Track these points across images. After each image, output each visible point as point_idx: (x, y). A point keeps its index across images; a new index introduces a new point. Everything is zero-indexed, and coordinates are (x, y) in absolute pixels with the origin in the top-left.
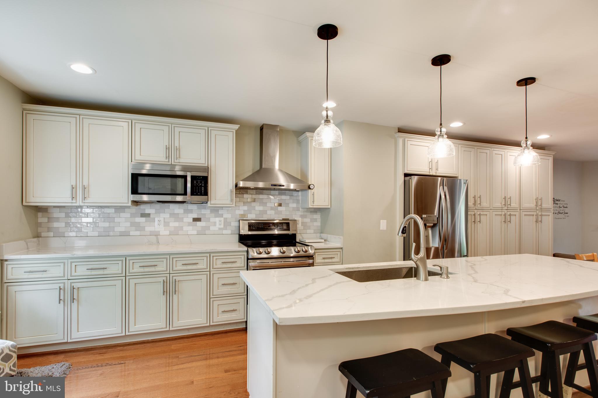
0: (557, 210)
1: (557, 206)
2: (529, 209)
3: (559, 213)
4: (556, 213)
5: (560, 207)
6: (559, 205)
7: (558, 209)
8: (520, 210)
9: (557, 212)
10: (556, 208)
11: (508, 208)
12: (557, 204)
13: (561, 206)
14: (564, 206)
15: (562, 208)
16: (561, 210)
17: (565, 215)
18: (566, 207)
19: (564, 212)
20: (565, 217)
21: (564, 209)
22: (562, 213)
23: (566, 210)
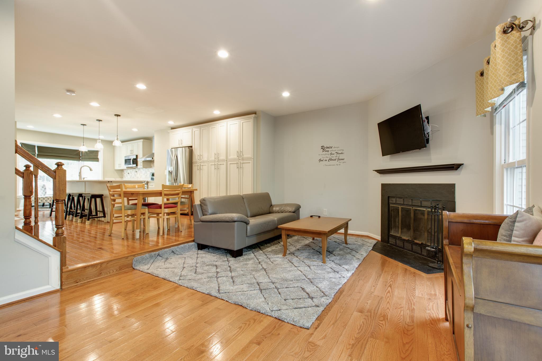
0: (327, 157)
1: (328, 153)
2: (234, 160)
3: (331, 160)
4: (326, 160)
5: (331, 154)
6: (329, 152)
7: (329, 156)
8: (227, 161)
9: (328, 159)
10: (327, 156)
11: (218, 160)
12: (328, 151)
13: (333, 152)
14: (338, 153)
15: (335, 155)
16: (334, 157)
17: (340, 161)
18: (340, 154)
19: (337, 158)
20: (340, 163)
21: (338, 155)
22: (335, 160)
23: (341, 157)
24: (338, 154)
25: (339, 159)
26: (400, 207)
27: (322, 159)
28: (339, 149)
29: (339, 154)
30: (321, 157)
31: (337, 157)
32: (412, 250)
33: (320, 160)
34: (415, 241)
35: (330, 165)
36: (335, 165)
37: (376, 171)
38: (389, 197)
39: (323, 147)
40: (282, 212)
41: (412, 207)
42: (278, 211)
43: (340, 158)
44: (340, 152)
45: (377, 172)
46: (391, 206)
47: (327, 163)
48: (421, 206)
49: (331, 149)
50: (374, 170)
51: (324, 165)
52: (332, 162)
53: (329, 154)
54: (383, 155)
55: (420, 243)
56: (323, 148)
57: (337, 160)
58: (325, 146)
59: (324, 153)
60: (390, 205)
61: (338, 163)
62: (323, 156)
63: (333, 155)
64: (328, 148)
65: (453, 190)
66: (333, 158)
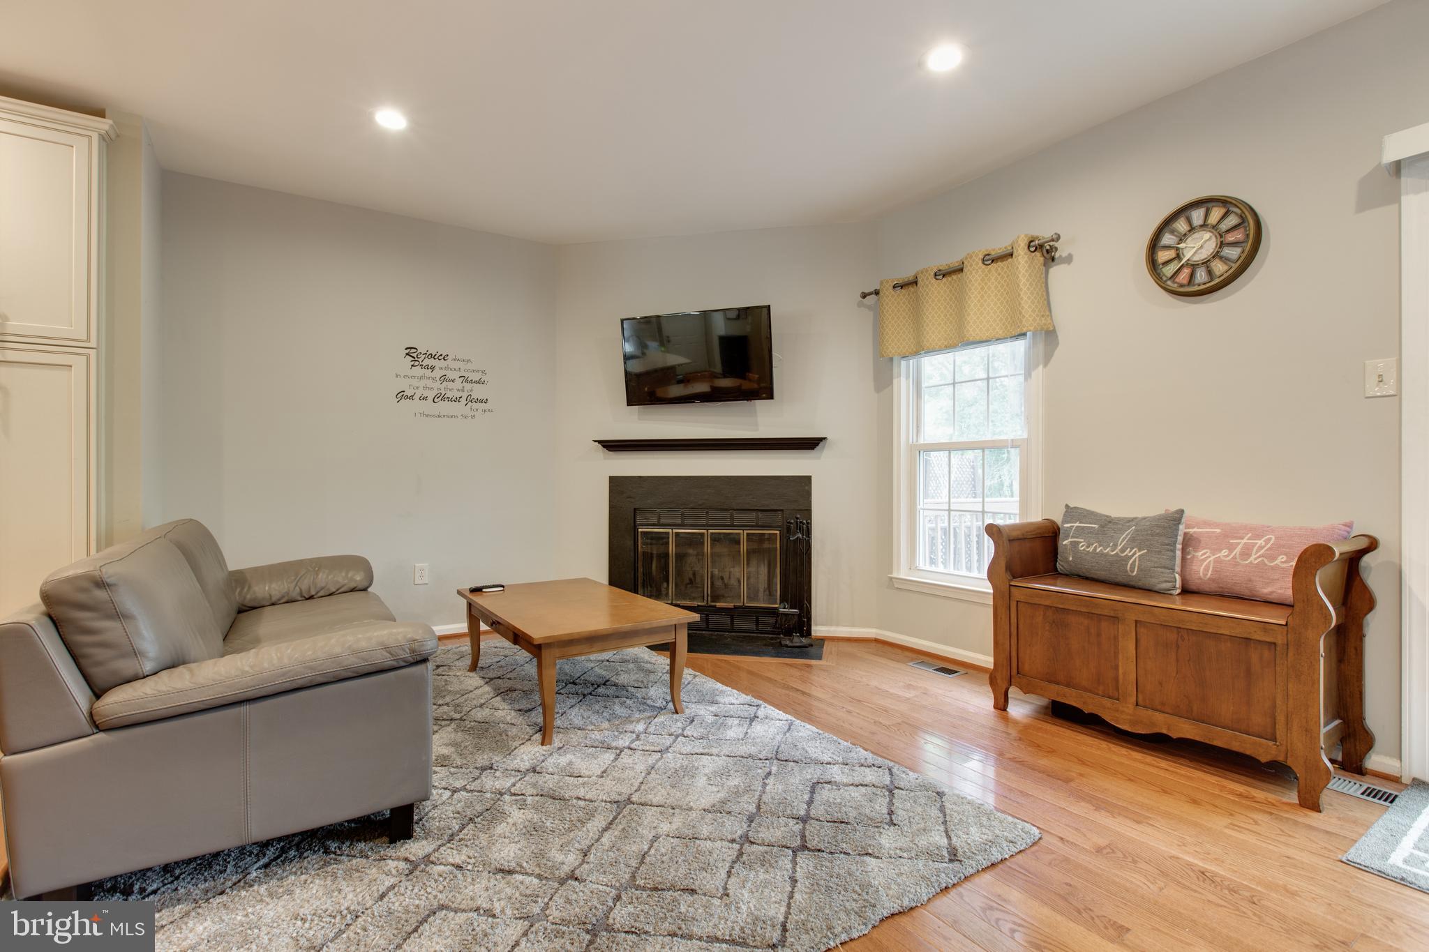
0: (430, 389)
1: (433, 375)
3: (442, 400)
4: (426, 398)
5: (444, 379)
6: (438, 373)
7: (435, 385)
9: (431, 395)
10: (430, 383)
12: (433, 368)
13: (451, 375)
14: (469, 379)
15: (458, 384)
16: (454, 389)
17: (475, 405)
18: (476, 382)
19: (465, 395)
20: (473, 413)
21: (468, 386)
22: (458, 400)
23: (478, 391)
24: (467, 381)
25: (470, 400)
26: (671, 533)
27: (407, 393)
28: (469, 366)
29: (471, 382)
30: (403, 385)
31: (463, 391)
32: (708, 626)
33: (401, 396)
34: (718, 605)
35: (439, 416)
36: (456, 417)
37: (599, 442)
38: (635, 509)
39: (413, 350)
40: (311, 597)
41: (707, 530)
42: (283, 597)
43: (474, 396)
44: (475, 377)
45: (604, 446)
46: (641, 532)
47: (428, 406)
48: (732, 526)
49: (442, 363)
50: (595, 441)
51: (418, 415)
52: (444, 407)
53: (438, 379)
54: (630, 403)
55: (731, 605)
56: (415, 355)
57: (463, 401)
58: (422, 350)
59: (418, 371)
60: (640, 530)
61: (467, 411)
62: (415, 382)
63: (450, 385)
64: (431, 356)
65: (807, 488)
66: (449, 394)
